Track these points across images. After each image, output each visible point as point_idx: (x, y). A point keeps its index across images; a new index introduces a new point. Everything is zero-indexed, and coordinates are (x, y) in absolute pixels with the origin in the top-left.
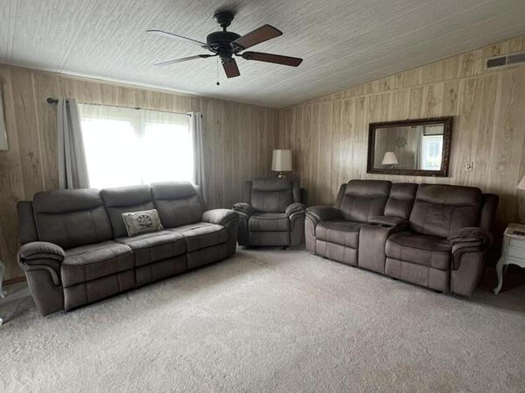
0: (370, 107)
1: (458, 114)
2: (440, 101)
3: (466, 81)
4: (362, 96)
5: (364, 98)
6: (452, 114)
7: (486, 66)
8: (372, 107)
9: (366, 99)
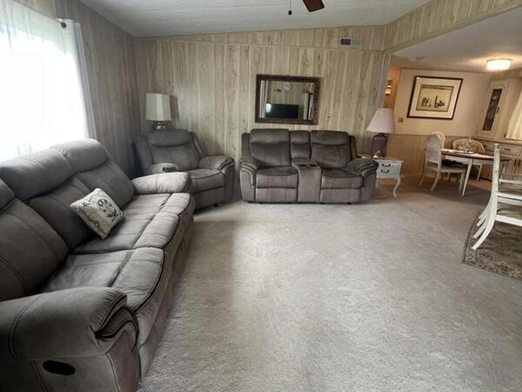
0: (254, 58)
1: (322, 76)
2: (311, 64)
3: (328, 52)
4: (247, 45)
5: (249, 47)
6: (319, 76)
7: (340, 43)
8: (257, 58)
9: (250, 48)
